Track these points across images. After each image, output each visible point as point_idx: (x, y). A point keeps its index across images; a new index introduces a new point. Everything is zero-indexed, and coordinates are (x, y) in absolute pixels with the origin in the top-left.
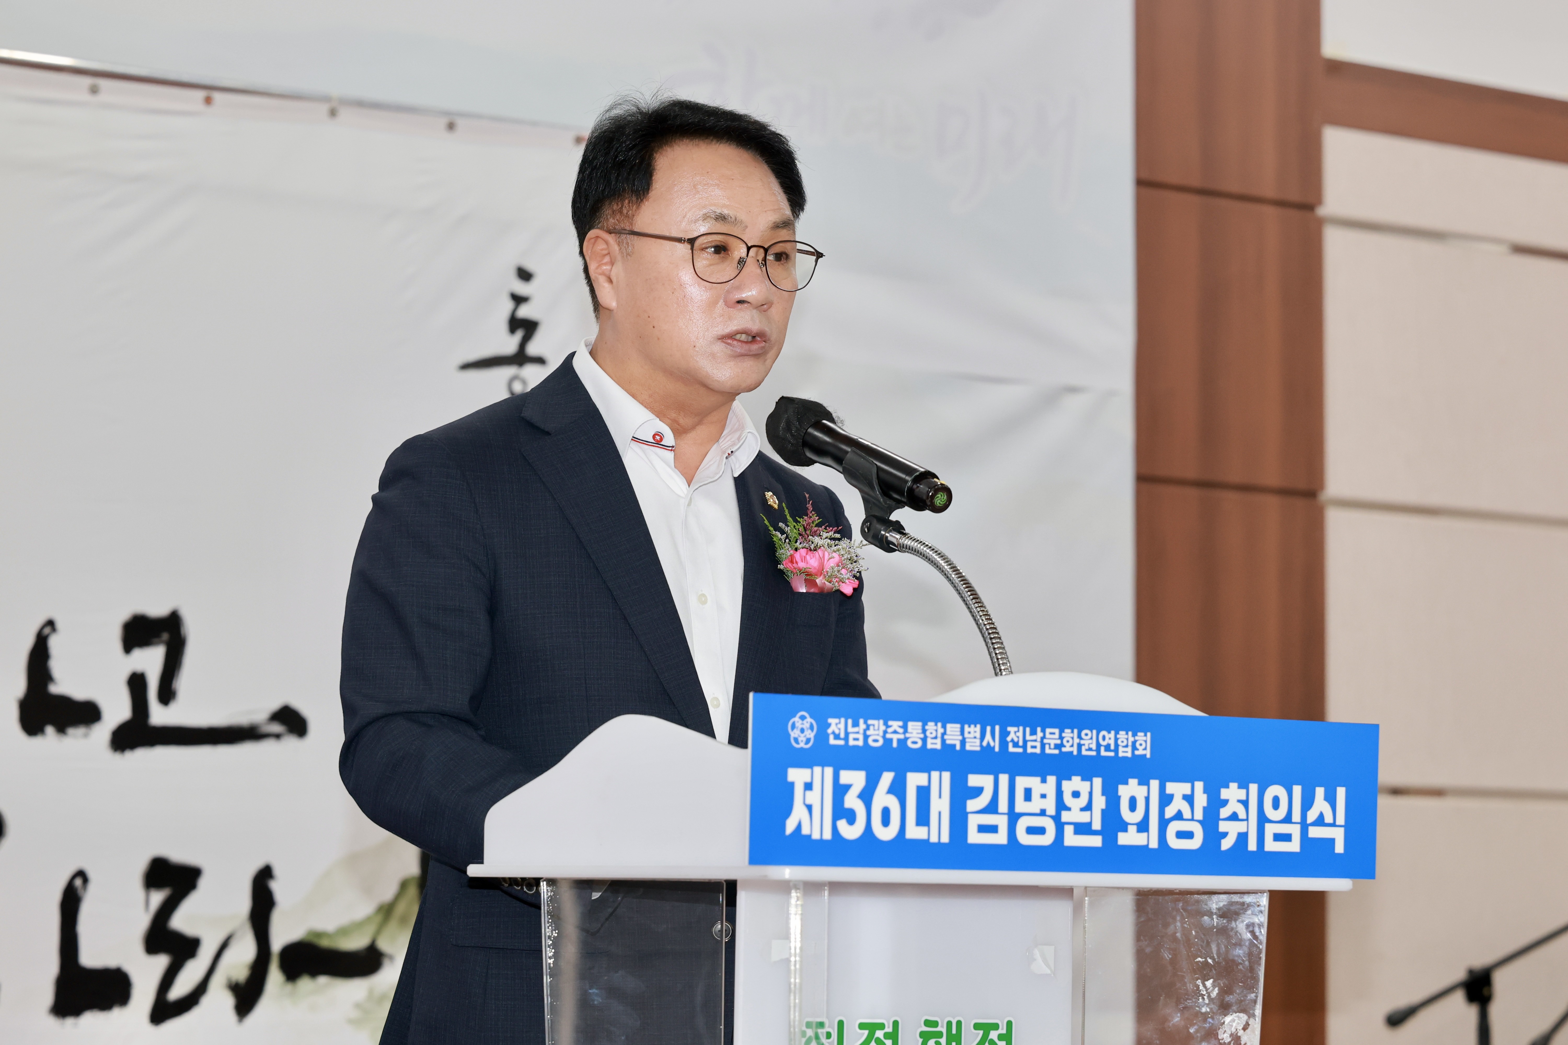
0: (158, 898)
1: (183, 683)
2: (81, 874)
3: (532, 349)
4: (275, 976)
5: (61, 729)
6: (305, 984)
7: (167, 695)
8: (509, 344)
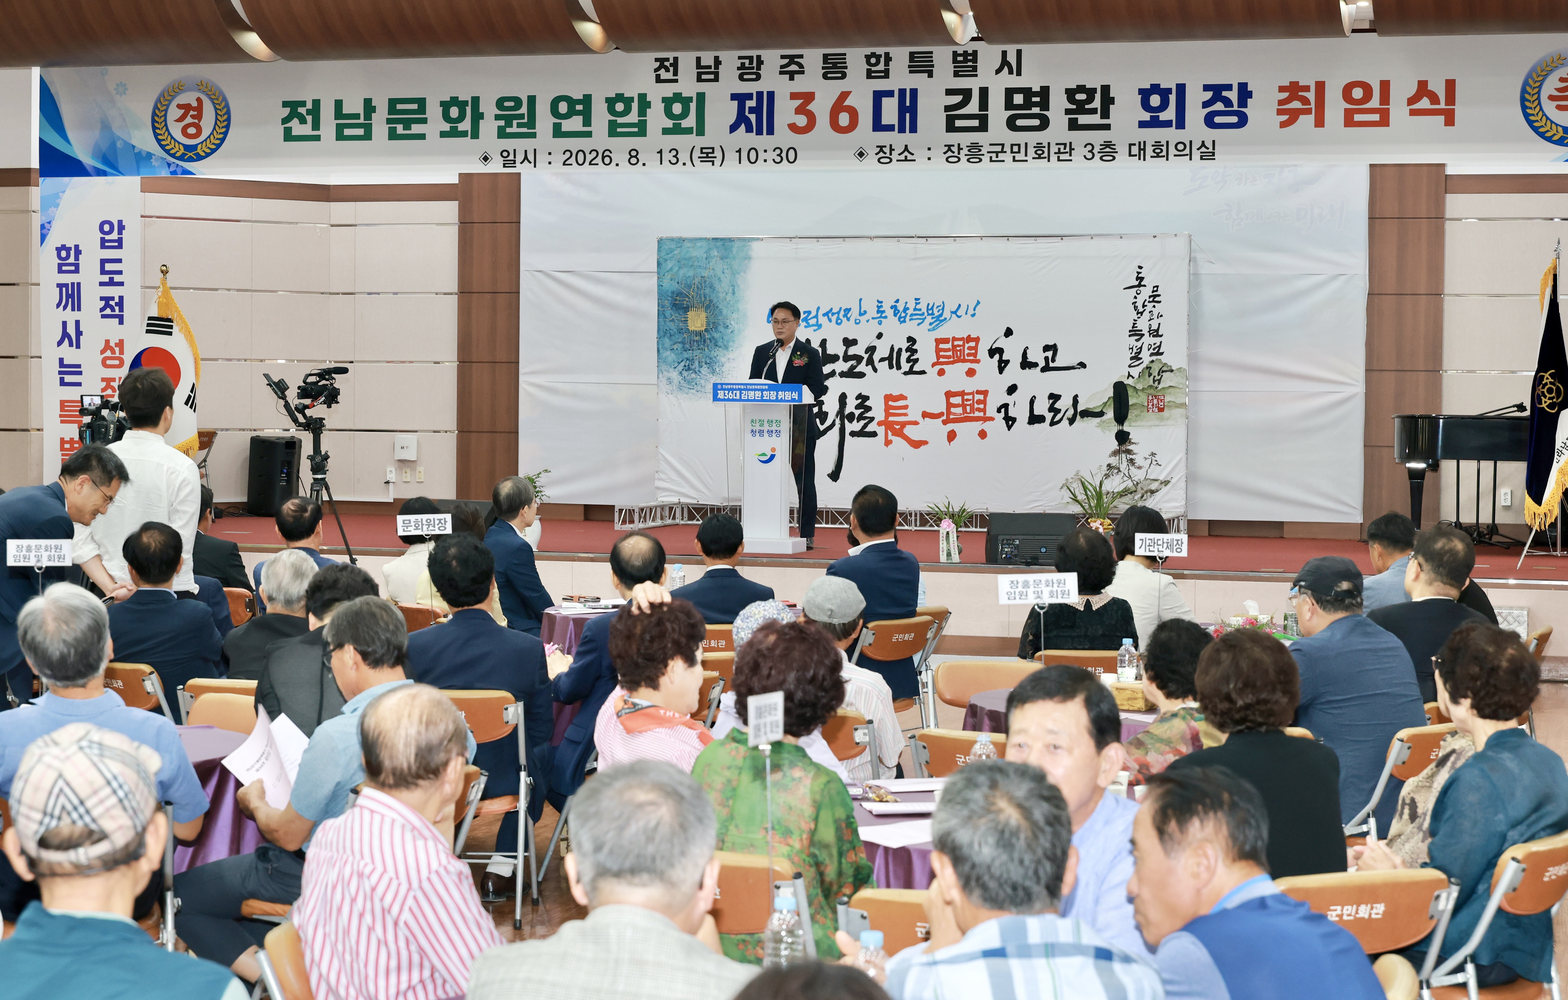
0: (1051, 401)
1: (1057, 358)
2: (1034, 397)
3: (1142, 283)
4: (1078, 417)
5: (1030, 368)
6: (1085, 418)
7: (1053, 360)
8: (1137, 283)
